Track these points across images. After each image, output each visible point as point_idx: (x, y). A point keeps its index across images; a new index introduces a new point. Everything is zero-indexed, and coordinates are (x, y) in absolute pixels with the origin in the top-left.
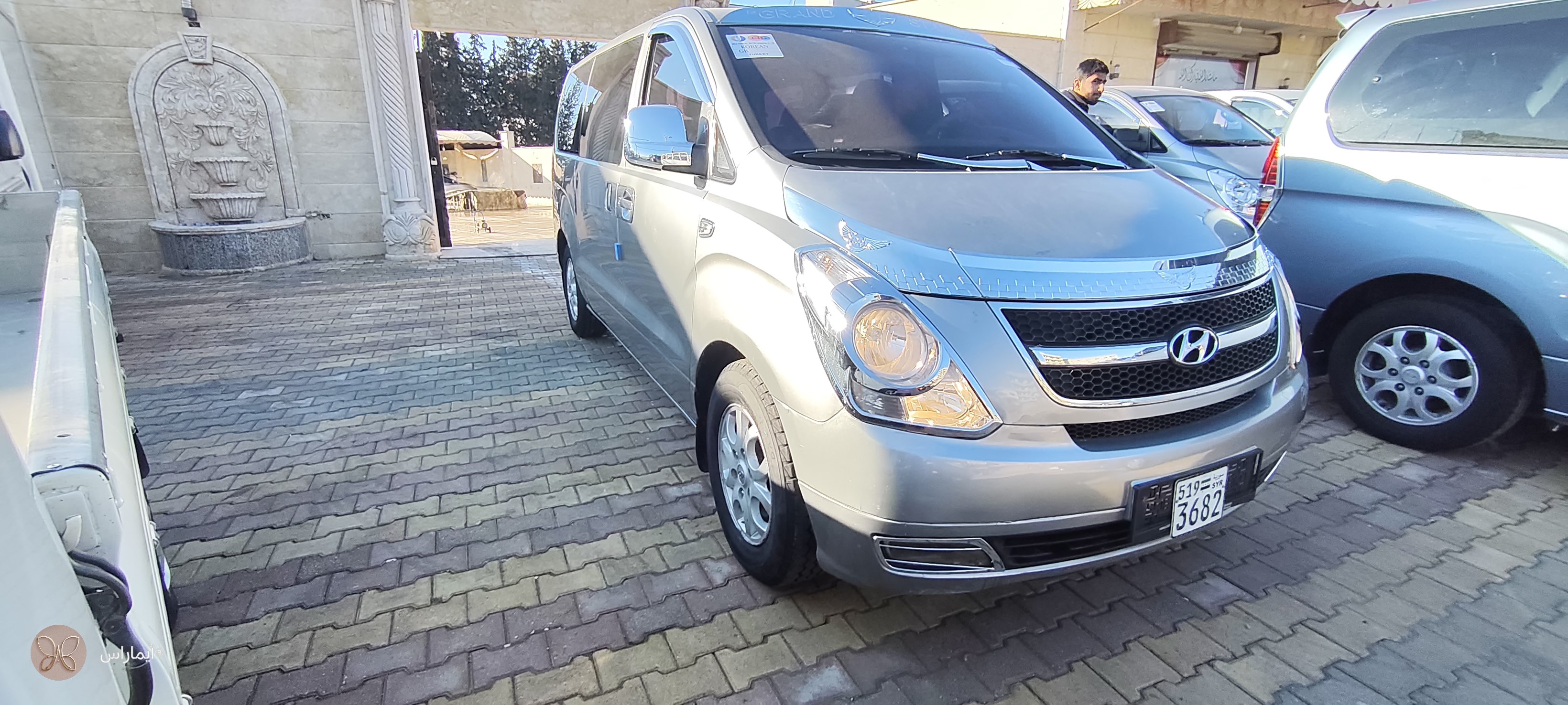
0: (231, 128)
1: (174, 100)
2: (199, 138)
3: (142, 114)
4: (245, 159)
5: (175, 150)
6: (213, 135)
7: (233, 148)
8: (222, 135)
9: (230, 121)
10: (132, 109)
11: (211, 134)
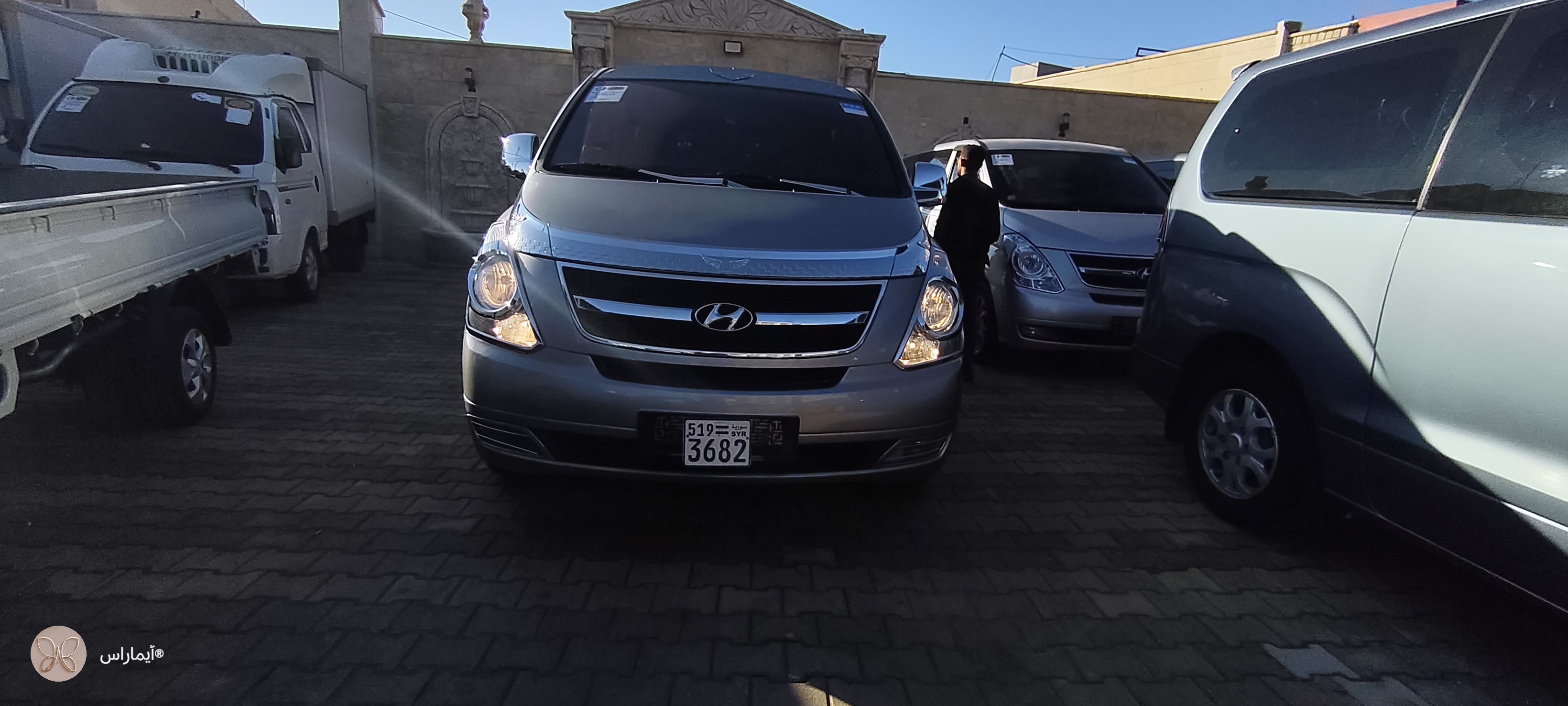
0: (483, 164)
1: (451, 143)
2: (462, 170)
3: (431, 152)
4: (487, 186)
5: (447, 177)
6: (471, 168)
7: (481, 178)
8: (476, 168)
9: (483, 158)
10: (426, 147)
11: (469, 167)
